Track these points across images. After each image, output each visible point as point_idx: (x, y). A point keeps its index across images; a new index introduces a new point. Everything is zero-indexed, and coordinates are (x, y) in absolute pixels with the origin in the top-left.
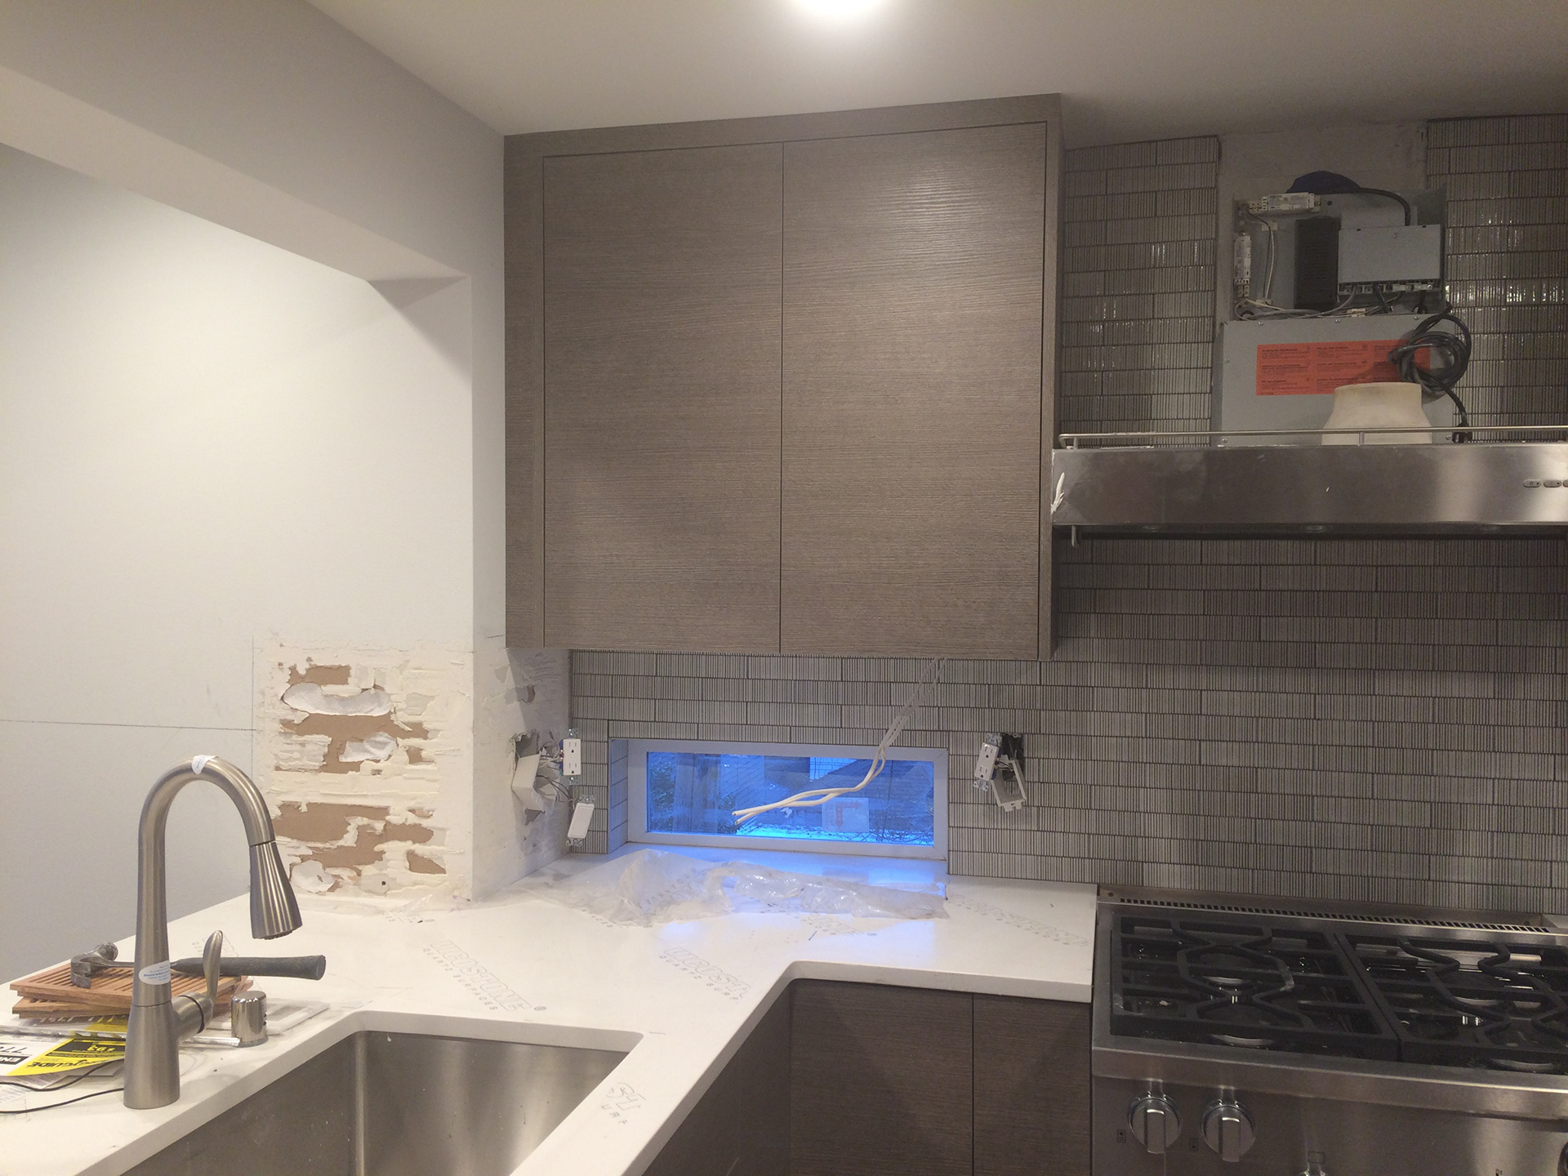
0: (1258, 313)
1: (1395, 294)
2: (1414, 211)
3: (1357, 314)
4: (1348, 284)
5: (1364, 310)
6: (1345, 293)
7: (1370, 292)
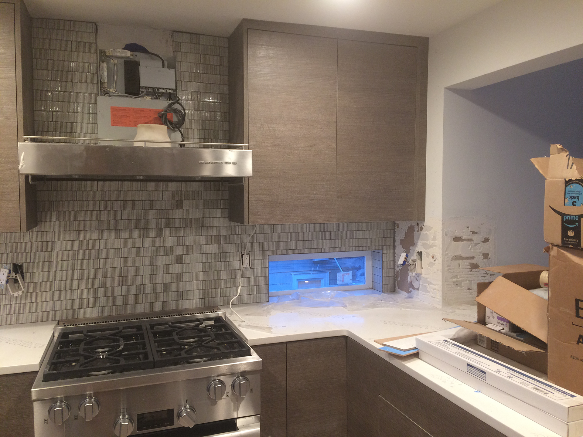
0: (111, 94)
1: (160, 93)
2: (166, 63)
3: (148, 98)
4: (144, 87)
5: (150, 97)
6: (143, 90)
7: (152, 91)
